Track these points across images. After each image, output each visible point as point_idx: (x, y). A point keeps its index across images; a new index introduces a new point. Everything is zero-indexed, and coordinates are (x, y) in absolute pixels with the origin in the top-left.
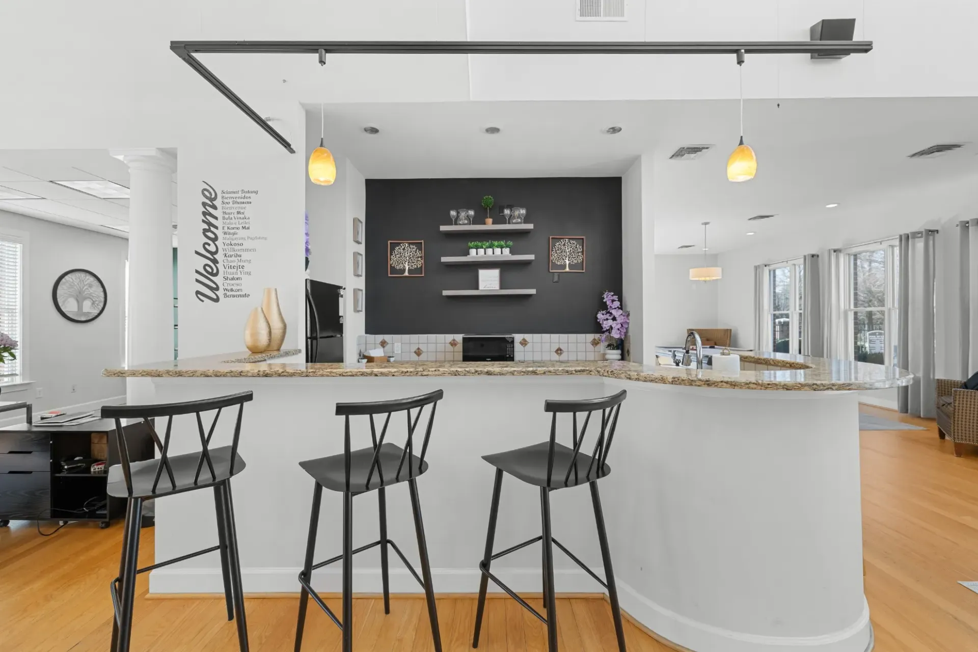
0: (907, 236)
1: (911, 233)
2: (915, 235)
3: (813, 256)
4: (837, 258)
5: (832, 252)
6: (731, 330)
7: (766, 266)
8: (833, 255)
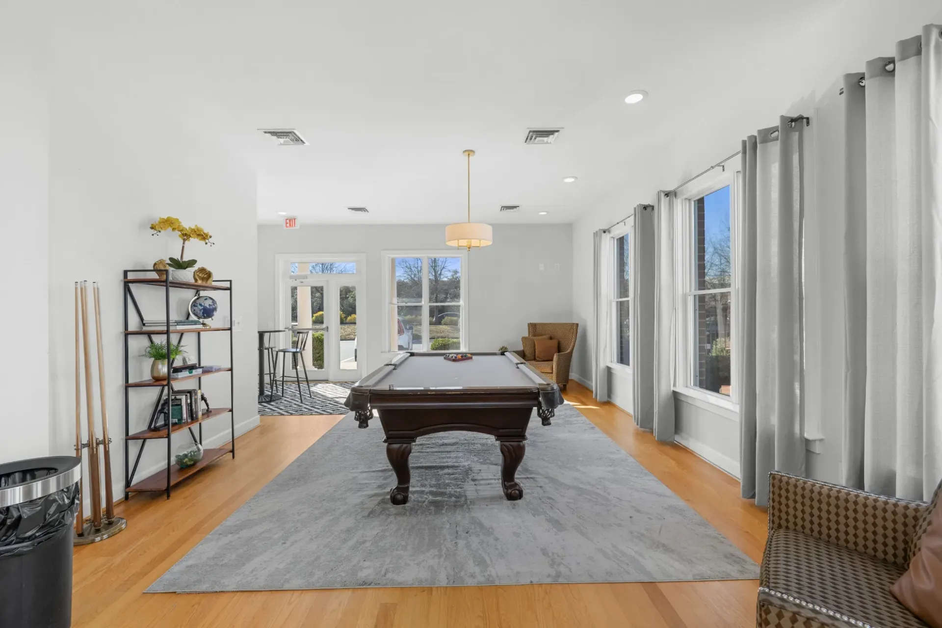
0: (753, 140)
1: (760, 132)
2: (766, 135)
3: (645, 208)
4: (671, 206)
5: (662, 195)
6: (577, 325)
7: (604, 232)
8: (664, 201)
